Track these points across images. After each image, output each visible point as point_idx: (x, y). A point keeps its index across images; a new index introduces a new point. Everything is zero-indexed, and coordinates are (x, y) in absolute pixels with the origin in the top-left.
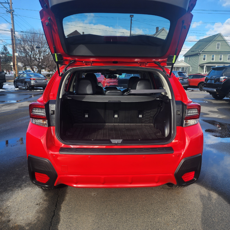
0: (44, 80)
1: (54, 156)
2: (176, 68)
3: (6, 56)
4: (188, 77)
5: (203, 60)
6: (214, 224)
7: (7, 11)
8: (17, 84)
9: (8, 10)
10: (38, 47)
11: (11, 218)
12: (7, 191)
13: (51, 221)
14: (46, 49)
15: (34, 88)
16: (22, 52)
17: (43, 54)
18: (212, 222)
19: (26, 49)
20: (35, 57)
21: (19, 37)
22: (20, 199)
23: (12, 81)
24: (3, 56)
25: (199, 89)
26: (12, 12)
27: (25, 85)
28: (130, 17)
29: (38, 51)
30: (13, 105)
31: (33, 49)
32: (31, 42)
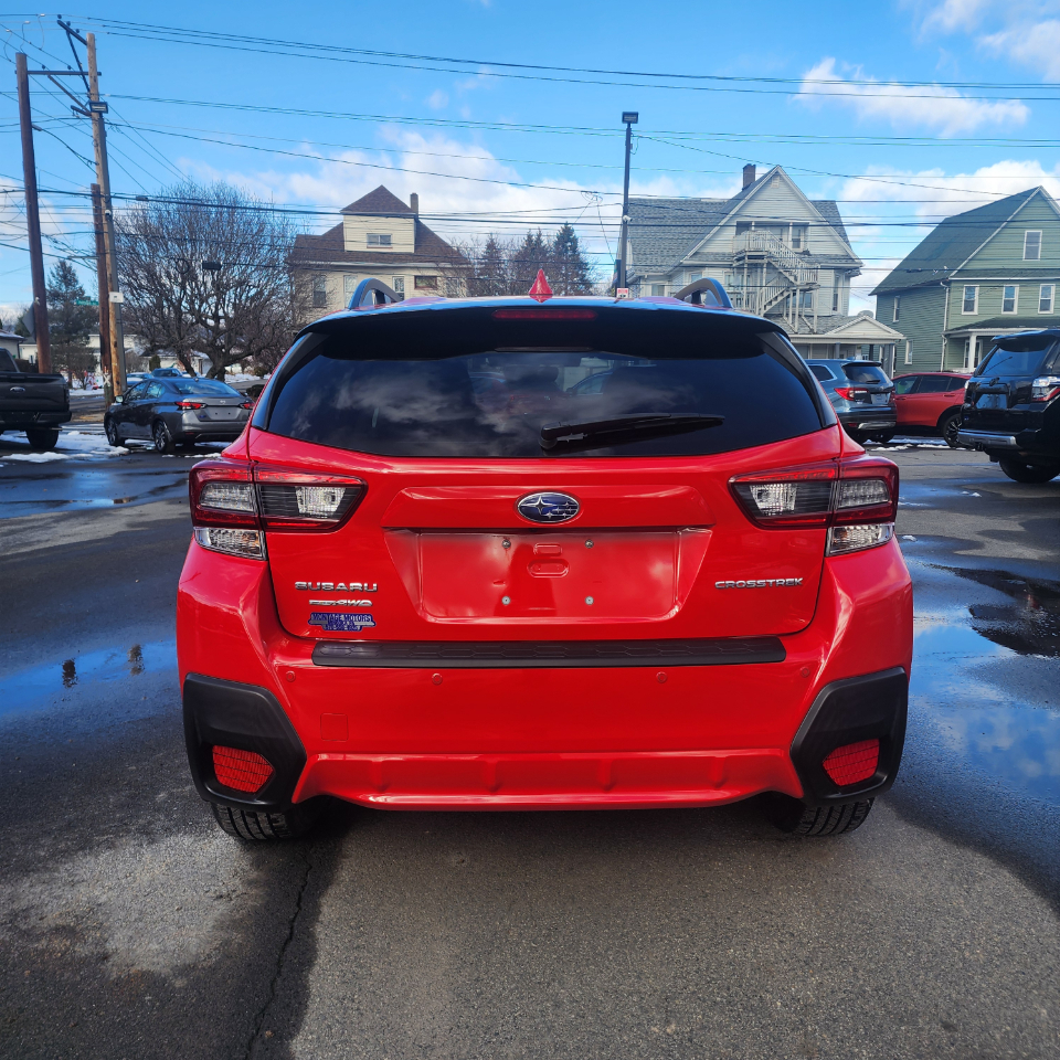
0: (239, 410)
1: (290, 675)
2: (838, 348)
3: (68, 305)
4: (891, 384)
5: (965, 310)
6: (969, 971)
7: (77, 110)
8: (119, 428)
9: (80, 104)
10: (210, 266)
11: (111, 946)
12: (90, 849)
13: (279, 961)
14: (249, 271)
15: (196, 444)
16: (140, 286)
17: (236, 295)
18: (961, 965)
19: (158, 273)
20: (200, 307)
21: (130, 223)
22: (146, 877)
23: (95, 419)
24: (54, 310)
25: (944, 442)
26: (100, 113)
27: (154, 433)
28: (624, 121)
29: (213, 283)
30: (105, 518)
31: (188, 274)
32: (181, 242)
